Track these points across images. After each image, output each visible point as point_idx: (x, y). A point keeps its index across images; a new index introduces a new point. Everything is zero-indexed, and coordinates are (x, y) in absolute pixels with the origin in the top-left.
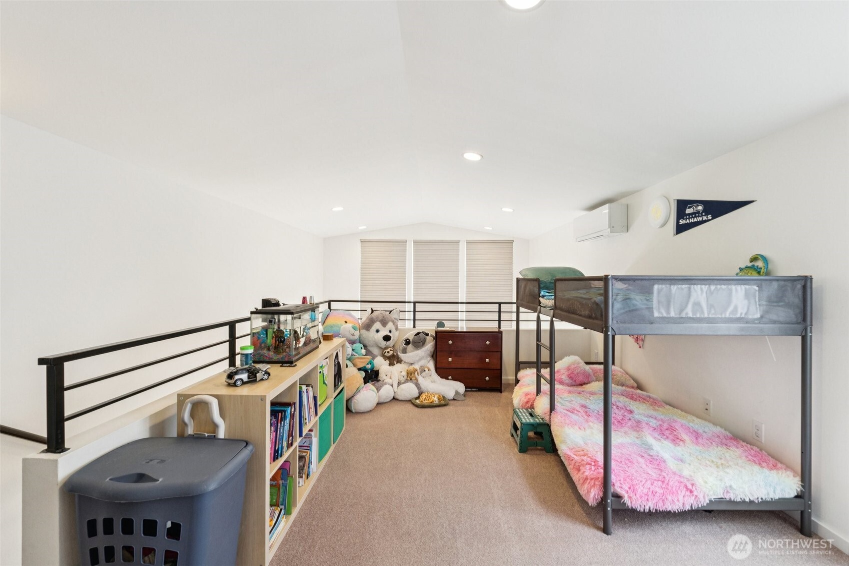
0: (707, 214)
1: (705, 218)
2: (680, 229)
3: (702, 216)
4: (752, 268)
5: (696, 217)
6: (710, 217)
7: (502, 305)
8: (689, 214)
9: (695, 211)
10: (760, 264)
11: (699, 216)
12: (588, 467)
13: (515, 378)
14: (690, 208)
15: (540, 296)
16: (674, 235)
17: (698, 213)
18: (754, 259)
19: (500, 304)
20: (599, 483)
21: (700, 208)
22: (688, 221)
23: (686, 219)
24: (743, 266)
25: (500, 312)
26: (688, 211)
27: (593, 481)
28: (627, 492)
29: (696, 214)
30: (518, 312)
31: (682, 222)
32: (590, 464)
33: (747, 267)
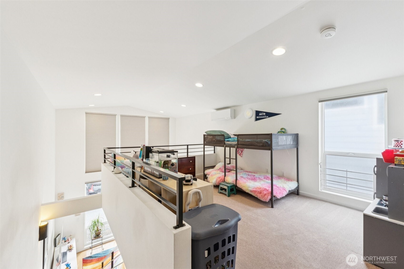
0: (267, 116)
1: (266, 117)
2: (257, 119)
3: (265, 116)
4: (281, 131)
5: (263, 116)
6: (268, 117)
7: (189, 146)
8: (260, 115)
9: (262, 115)
10: (283, 130)
11: (264, 116)
12: (264, 191)
13: (203, 174)
14: (260, 113)
15: (225, 141)
16: (255, 121)
17: (264, 115)
18: (282, 129)
19: (188, 145)
20: (270, 194)
21: (264, 114)
22: (260, 117)
23: (259, 117)
24: (279, 131)
25: (188, 149)
26: (260, 114)
27: (268, 194)
28: (276, 194)
29: (263, 115)
30: (204, 148)
31: (257, 117)
32: (264, 190)
33: (280, 131)
